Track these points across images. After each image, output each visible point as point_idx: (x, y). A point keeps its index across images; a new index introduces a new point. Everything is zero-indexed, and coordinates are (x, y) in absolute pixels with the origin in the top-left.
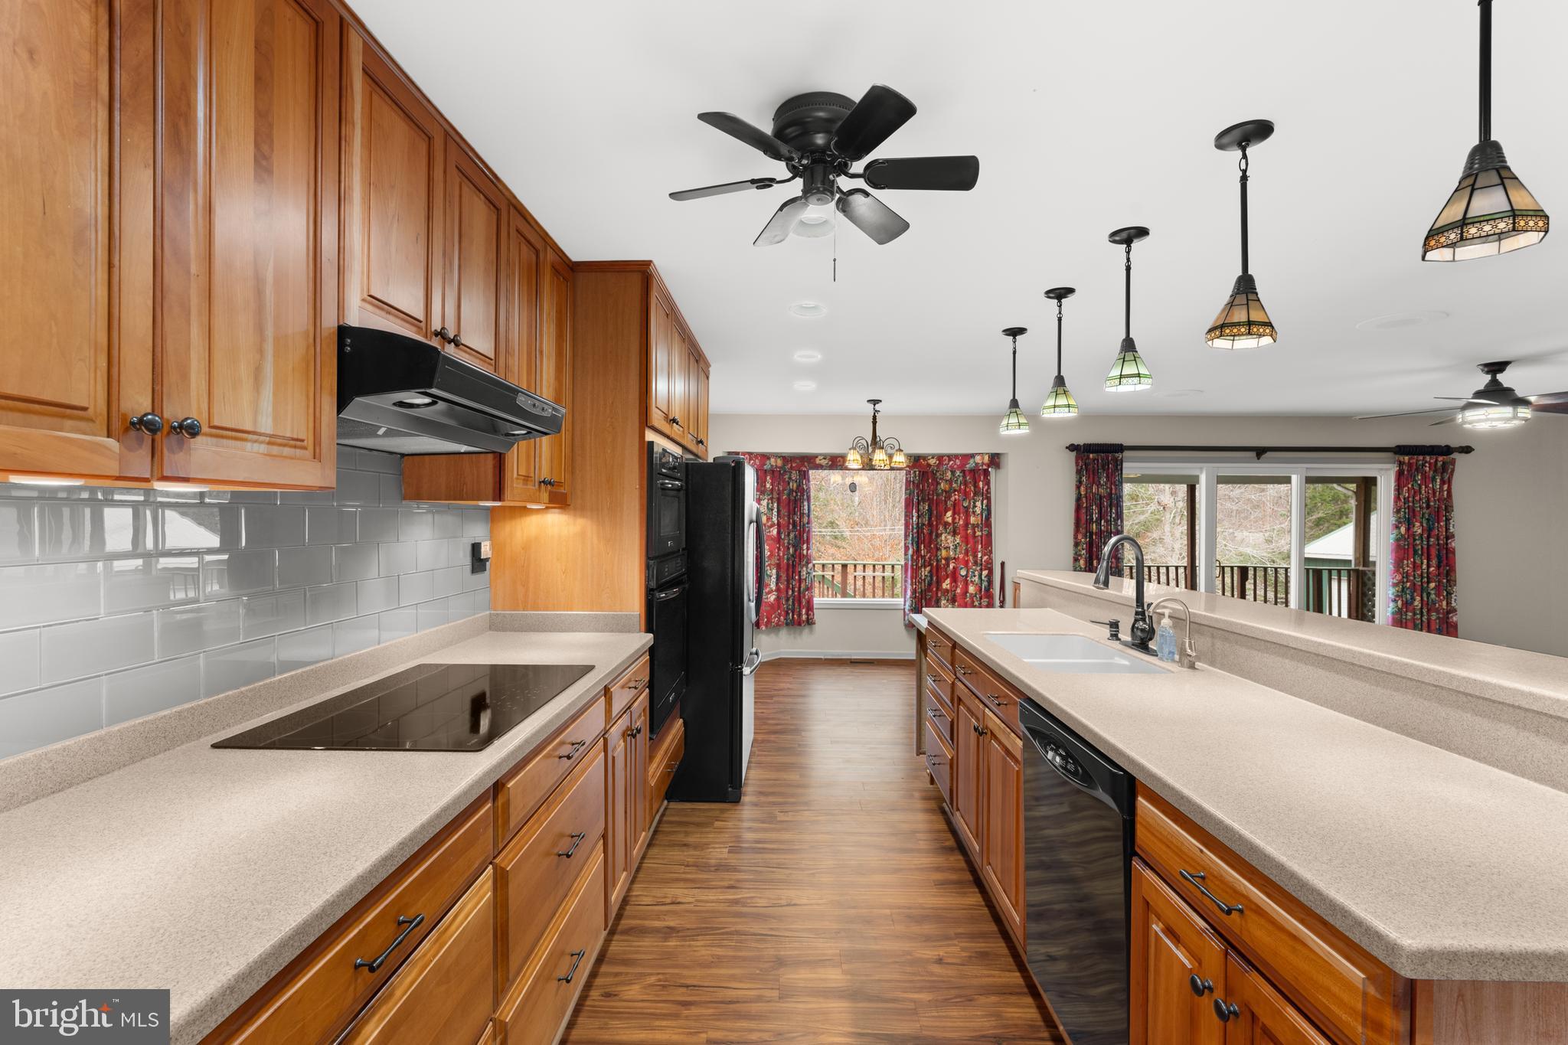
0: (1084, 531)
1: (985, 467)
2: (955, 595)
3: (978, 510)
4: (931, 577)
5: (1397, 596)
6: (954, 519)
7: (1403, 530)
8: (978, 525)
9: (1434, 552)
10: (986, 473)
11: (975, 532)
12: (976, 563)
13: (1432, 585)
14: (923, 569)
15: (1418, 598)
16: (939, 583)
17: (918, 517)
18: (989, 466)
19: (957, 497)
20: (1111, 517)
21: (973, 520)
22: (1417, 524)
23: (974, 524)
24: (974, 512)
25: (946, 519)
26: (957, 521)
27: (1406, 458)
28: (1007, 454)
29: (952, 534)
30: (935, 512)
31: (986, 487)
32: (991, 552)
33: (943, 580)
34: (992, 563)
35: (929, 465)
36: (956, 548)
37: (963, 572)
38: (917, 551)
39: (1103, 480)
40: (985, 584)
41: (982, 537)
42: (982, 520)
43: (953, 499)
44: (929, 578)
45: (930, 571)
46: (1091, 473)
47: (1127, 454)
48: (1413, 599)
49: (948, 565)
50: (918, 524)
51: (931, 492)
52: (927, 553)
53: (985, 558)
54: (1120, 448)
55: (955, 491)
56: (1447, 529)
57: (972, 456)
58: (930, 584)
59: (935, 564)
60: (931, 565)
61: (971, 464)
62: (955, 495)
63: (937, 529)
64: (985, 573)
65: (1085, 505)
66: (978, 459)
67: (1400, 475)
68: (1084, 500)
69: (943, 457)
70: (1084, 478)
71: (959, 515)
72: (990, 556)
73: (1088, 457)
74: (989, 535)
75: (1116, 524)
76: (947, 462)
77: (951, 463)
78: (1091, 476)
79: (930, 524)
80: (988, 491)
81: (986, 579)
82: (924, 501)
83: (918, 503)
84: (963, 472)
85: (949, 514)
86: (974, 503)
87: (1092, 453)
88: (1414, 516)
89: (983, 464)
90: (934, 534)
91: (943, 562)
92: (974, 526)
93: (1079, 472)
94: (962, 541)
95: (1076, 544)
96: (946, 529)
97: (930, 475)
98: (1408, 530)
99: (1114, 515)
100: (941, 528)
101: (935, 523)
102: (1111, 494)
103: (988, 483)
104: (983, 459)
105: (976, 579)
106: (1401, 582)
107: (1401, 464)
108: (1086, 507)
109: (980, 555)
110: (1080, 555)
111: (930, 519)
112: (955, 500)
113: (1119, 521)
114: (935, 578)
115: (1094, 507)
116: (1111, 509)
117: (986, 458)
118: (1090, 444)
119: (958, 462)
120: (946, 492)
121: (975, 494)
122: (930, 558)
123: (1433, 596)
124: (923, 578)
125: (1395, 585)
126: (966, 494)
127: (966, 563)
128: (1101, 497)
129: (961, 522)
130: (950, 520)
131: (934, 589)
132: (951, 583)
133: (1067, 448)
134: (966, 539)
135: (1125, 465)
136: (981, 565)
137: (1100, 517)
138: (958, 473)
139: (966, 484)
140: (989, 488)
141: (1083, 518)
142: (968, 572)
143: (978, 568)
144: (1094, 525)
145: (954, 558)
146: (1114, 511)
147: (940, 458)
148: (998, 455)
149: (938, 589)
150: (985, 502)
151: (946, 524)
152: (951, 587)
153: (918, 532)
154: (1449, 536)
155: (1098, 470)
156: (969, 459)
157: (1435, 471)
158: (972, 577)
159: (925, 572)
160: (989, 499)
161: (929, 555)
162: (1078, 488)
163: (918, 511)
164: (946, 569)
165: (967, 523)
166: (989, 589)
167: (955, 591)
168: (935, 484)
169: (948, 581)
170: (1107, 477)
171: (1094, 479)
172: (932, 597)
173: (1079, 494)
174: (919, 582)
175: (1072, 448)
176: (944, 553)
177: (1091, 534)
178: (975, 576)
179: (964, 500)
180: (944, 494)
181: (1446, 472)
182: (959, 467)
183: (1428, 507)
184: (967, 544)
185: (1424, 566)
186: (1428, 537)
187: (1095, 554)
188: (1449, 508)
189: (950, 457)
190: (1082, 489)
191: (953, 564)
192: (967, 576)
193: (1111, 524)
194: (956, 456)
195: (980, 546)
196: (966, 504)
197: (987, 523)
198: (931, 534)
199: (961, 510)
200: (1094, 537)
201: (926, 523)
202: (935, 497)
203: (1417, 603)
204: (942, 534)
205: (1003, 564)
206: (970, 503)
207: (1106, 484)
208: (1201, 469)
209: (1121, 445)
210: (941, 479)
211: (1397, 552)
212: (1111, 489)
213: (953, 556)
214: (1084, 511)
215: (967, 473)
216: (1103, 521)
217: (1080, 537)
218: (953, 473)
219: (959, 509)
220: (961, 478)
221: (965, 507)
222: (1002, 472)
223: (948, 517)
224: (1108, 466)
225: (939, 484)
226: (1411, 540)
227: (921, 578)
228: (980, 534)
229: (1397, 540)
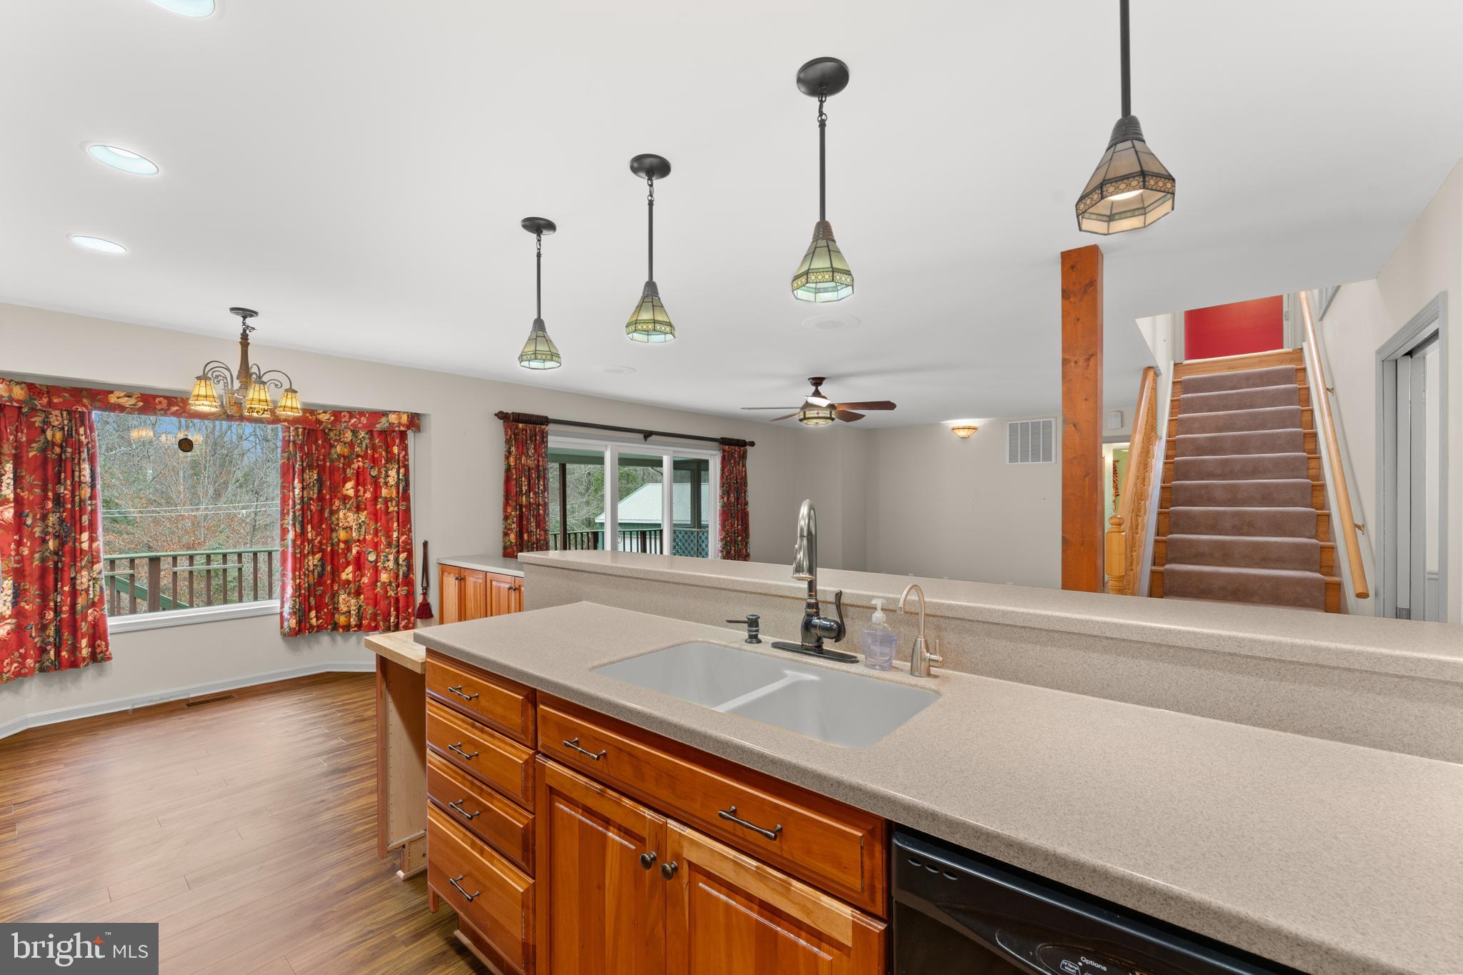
0: (514, 504)
1: (402, 428)
2: (359, 586)
3: (392, 481)
4: (323, 566)
5: (723, 548)
6: (357, 491)
7: (725, 499)
8: (391, 499)
9: (740, 515)
10: (403, 435)
11: (387, 508)
12: (389, 545)
13: (740, 538)
14: (310, 558)
15: (733, 548)
16: (336, 572)
17: (303, 489)
18: (408, 427)
19: (361, 464)
20: (538, 489)
21: (384, 492)
22: (732, 495)
23: (386, 498)
24: (386, 483)
25: (345, 492)
26: (361, 493)
27: (727, 447)
28: (429, 415)
29: (355, 510)
30: (328, 483)
31: (404, 453)
32: (410, 530)
33: (341, 569)
34: (411, 544)
35: (320, 422)
36: (360, 527)
37: (372, 557)
38: (303, 533)
39: (531, 451)
40: (402, 570)
41: (398, 513)
42: (398, 492)
43: (355, 466)
44: (319, 568)
45: (321, 559)
46: (520, 444)
47: (551, 427)
48: (731, 549)
49: (349, 549)
50: (302, 498)
51: (322, 457)
52: (317, 536)
53: (404, 538)
54: (545, 421)
55: (358, 456)
56: (745, 499)
57: (385, 414)
58: (321, 575)
59: (329, 549)
60: (321, 550)
61: (382, 424)
62: (359, 461)
63: (331, 505)
64: (403, 556)
65: (514, 477)
66: (393, 418)
67: (723, 458)
68: (514, 471)
69: (341, 412)
70: (513, 449)
71: (364, 485)
72: (408, 535)
73: (517, 427)
74: (408, 510)
75: (543, 497)
76: (347, 418)
77: (353, 421)
78: (520, 447)
79: (321, 498)
80: (406, 459)
81: (404, 563)
82: (311, 467)
83: (303, 471)
84: (371, 433)
85: (349, 485)
86: (386, 472)
87: (521, 423)
88: (730, 490)
89: (400, 424)
90: (327, 511)
91: (342, 545)
92: (386, 501)
93: (508, 441)
94: (370, 519)
95: (506, 518)
96: (345, 504)
97: (320, 435)
98: (728, 499)
99: (541, 488)
100: (337, 503)
101: (328, 497)
102: (538, 466)
103: (405, 448)
104: (400, 418)
105: (391, 564)
106: (725, 537)
107: (724, 451)
108: (516, 479)
109: (395, 535)
110: (510, 529)
111: (320, 492)
112: (359, 468)
113: (546, 493)
114: (329, 568)
115: (523, 479)
116: (539, 481)
117: (404, 419)
118: (519, 414)
119: (364, 420)
120: (345, 457)
121: (388, 461)
122: (320, 542)
123: (740, 546)
124: (311, 568)
125: (722, 540)
126: (375, 461)
127: (376, 546)
128: (529, 468)
129: (368, 495)
130: (351, 493)
131: (329, 582)
132: (354, 572)
133: (496, 415)
134: (375, 516)
135: (549, 437)
136: (398, 546)
137: (529, 490)
138: (362, 434)
139: (374, 448)
140: (407, 454)
141: (514, 490)
142: (378, 556)
143: (394, 551)
144: (524, 497)
145: (359, 541)
146: (541, 483)
147: (337, 414)
148: (418, 415)
149: (333, 581)
150: (402, 470)
151: (345, 499)
152: (354, 577)
153: (302, 509)
154: (746, 504)
155: (527, 440)
156: (380, 418)
157: (740, 457)
158: (384, 562)
159: (313, 561)
160: (406, 467)
161: (319, 538)
162: (507, 458)
163: (302, 481)
164: (346, 555)
165: (376, 497)
166: (408, 575)
167: (359, 581)
168: (327, 447)
169: (350, 569)
170: (535, 449)
171: (522, 451)
172: (324, 592)
173: (509, 465)
174: (305, 574)
175: (502, 416)
176: (343, 535)
177: (521, 506)
178: (388, 561)
179: (371, 468)
180: (342, 460)
181: (743, 457)
182: (365, 426)
183: (737, 483)
184: (377, 523)
185: (736, 525)
186: (737, 504)
187: (525, 527)
188: (745, 484)
189: (351, 413)
190: (512, 459)
191: (357, 548)
192: (376, 561)
193: (539, 496)
194: (361, 413)
195: (395, 524)
196: (374, 473)
197: (406, 497)
198: (322, 511)
199: (368, 480)
200: (524, 510)
201: (315, 496)
202: (328, 464)
203: (732, 552)
204: (338, 510)
205: (425, 544)
206: (380, 472)
207: (534, 455)
208: (606, 446)
209: (547, 418)
210: (336, 440)
211: (723, 516)
212: (538, 461)
213: (357, 537)
214: (514, 483)
215: (376, 435)
216: (532, 493)
217: (509, 510)
218: (355, 433)
219: (364, 480)
220: (367, 441)
221: (373, 477)
222: (422, 436)
223: (349, 488)
224: (536, 437)
225: (332, 446)
226: (729, 506)
227: (308, 569)
228: (396, 509)
229: (723, 507)
